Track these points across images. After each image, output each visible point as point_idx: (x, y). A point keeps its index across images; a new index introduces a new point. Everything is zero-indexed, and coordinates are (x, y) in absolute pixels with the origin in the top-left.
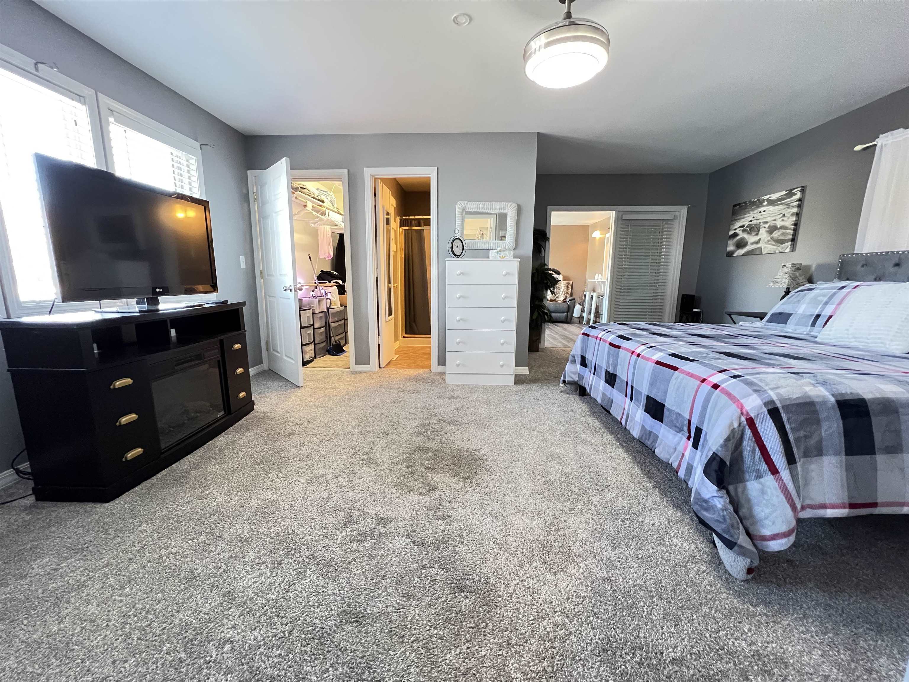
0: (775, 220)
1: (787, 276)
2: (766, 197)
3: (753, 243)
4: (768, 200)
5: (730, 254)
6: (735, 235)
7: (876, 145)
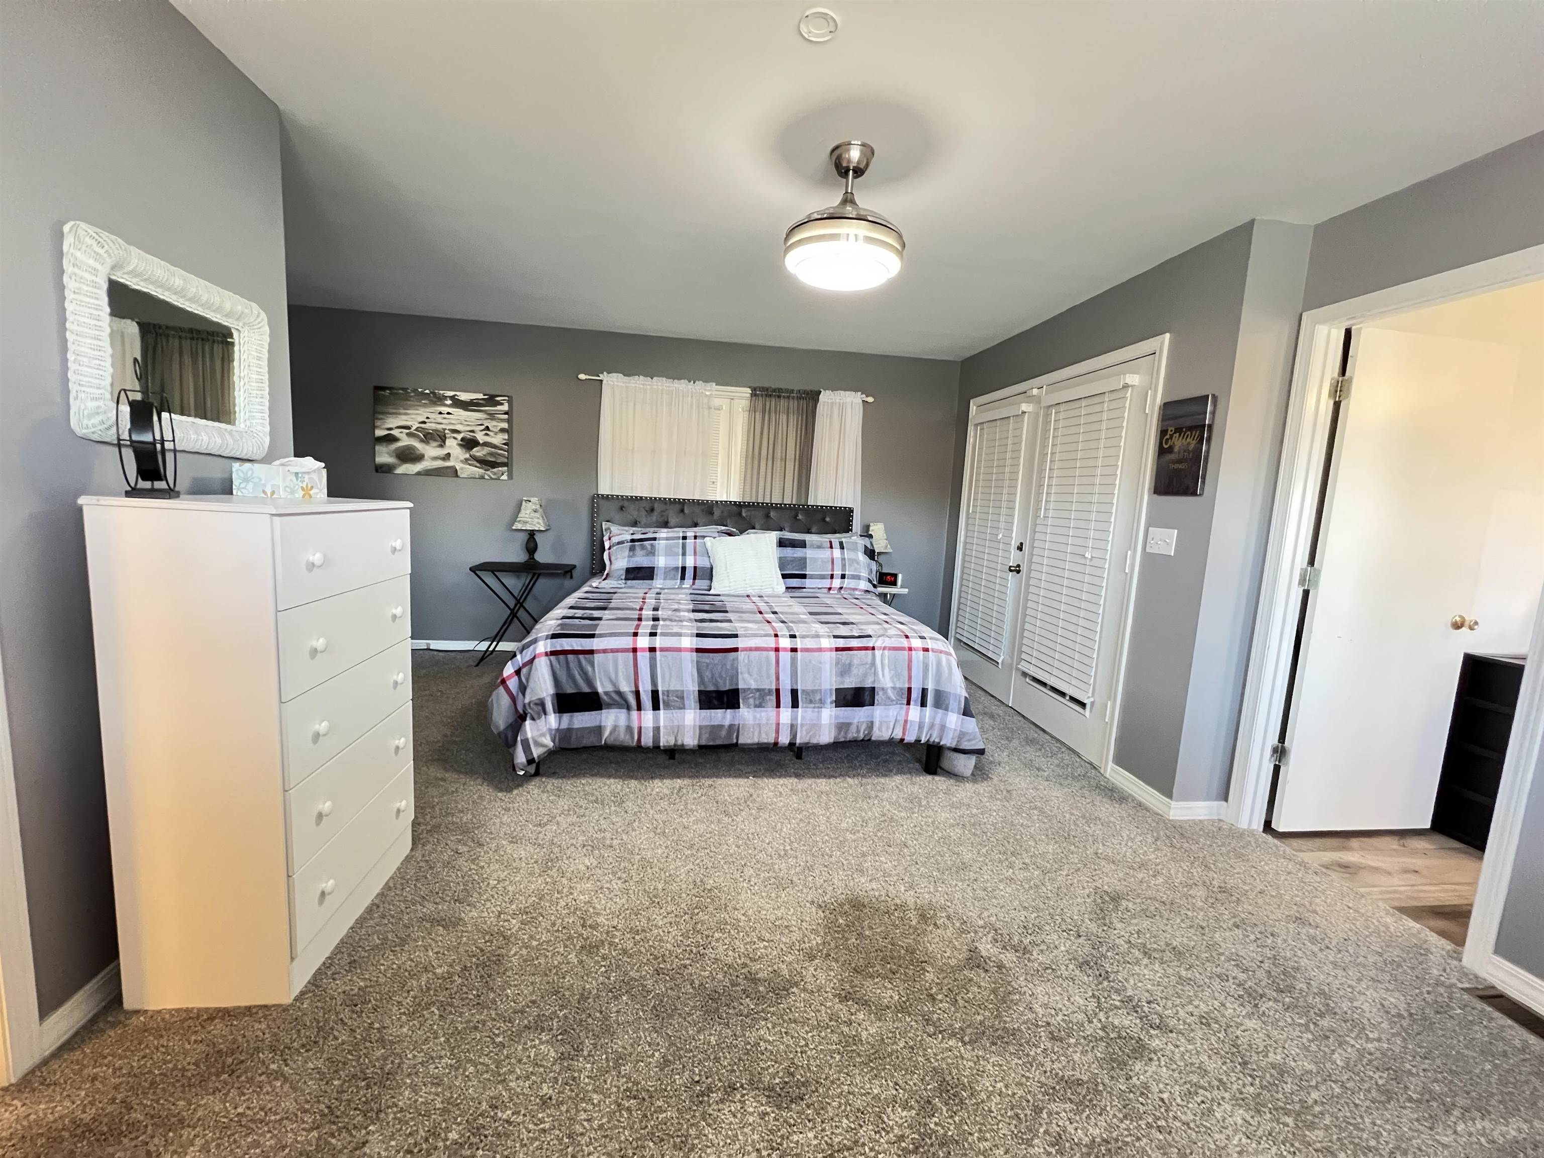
6: (390, 439)
7: (601, 381)
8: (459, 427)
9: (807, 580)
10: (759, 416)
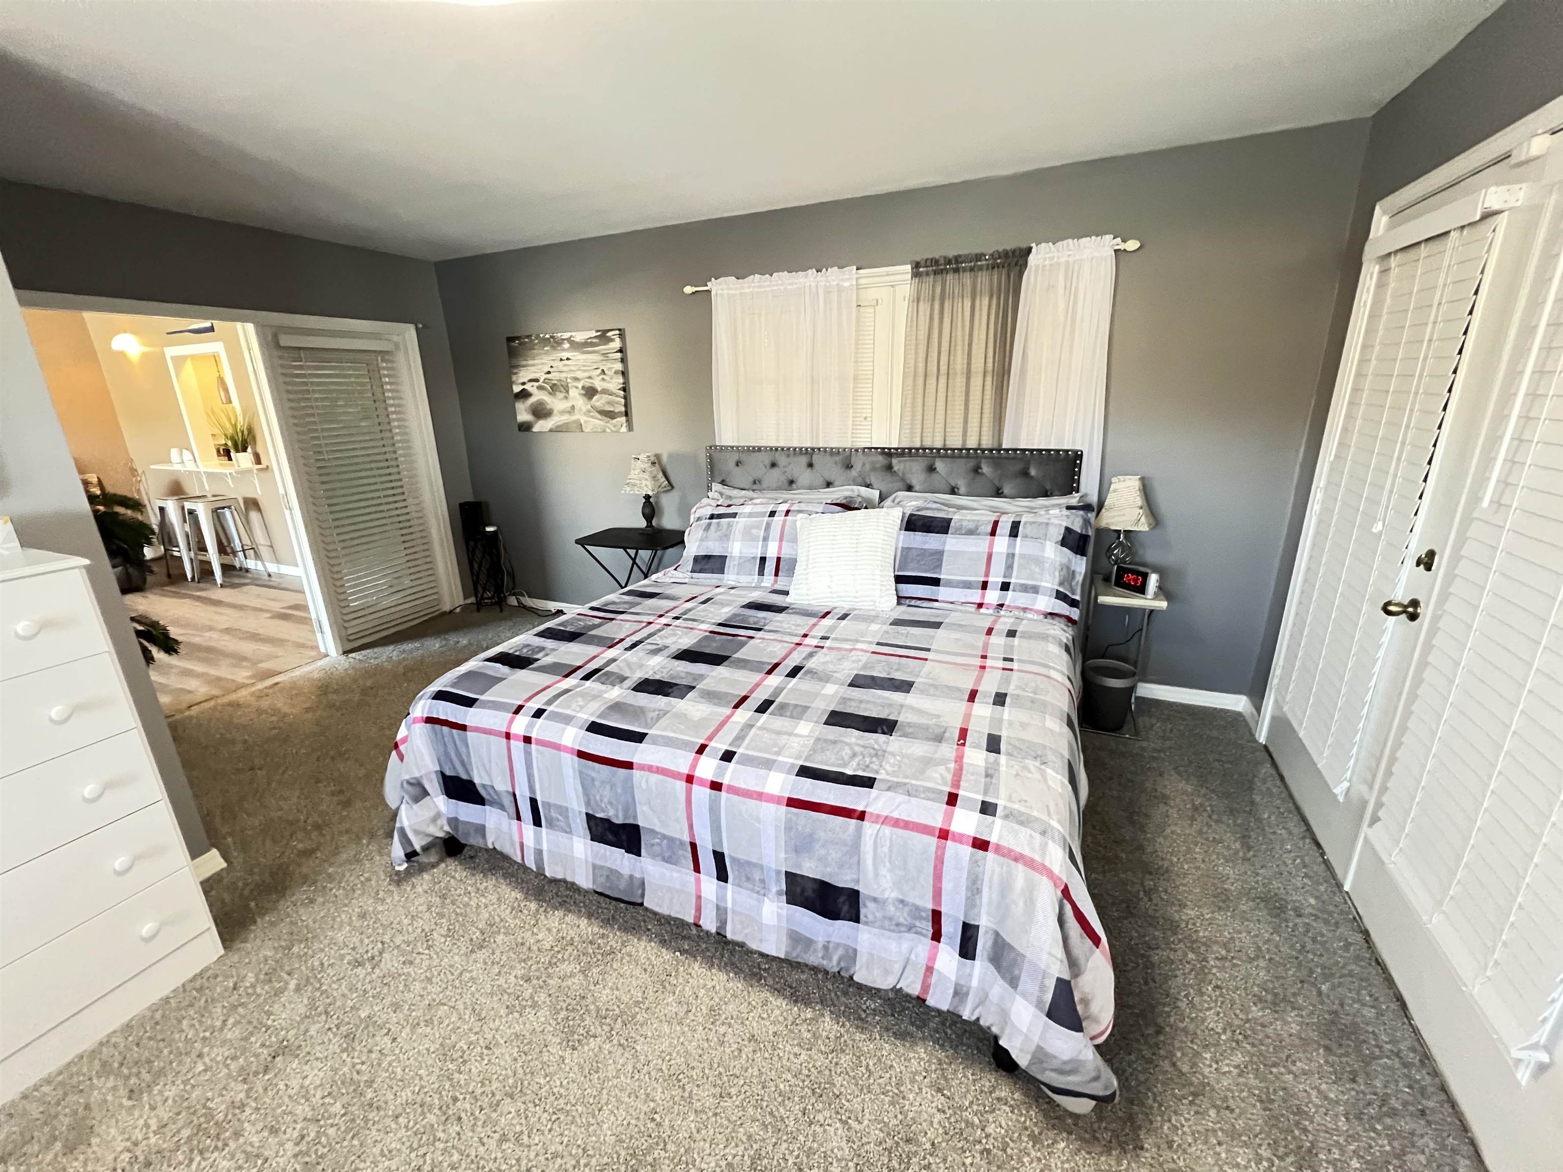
0: (590, 378)
1: (646, 476)
2: (567, 335)
3: (563, 412)
4: (569, 340)
5: (525, 427)
6: (524, 395)
7: (709, 291)
8: (579, 375)
9: (941, 588)
10: (924, 307)
